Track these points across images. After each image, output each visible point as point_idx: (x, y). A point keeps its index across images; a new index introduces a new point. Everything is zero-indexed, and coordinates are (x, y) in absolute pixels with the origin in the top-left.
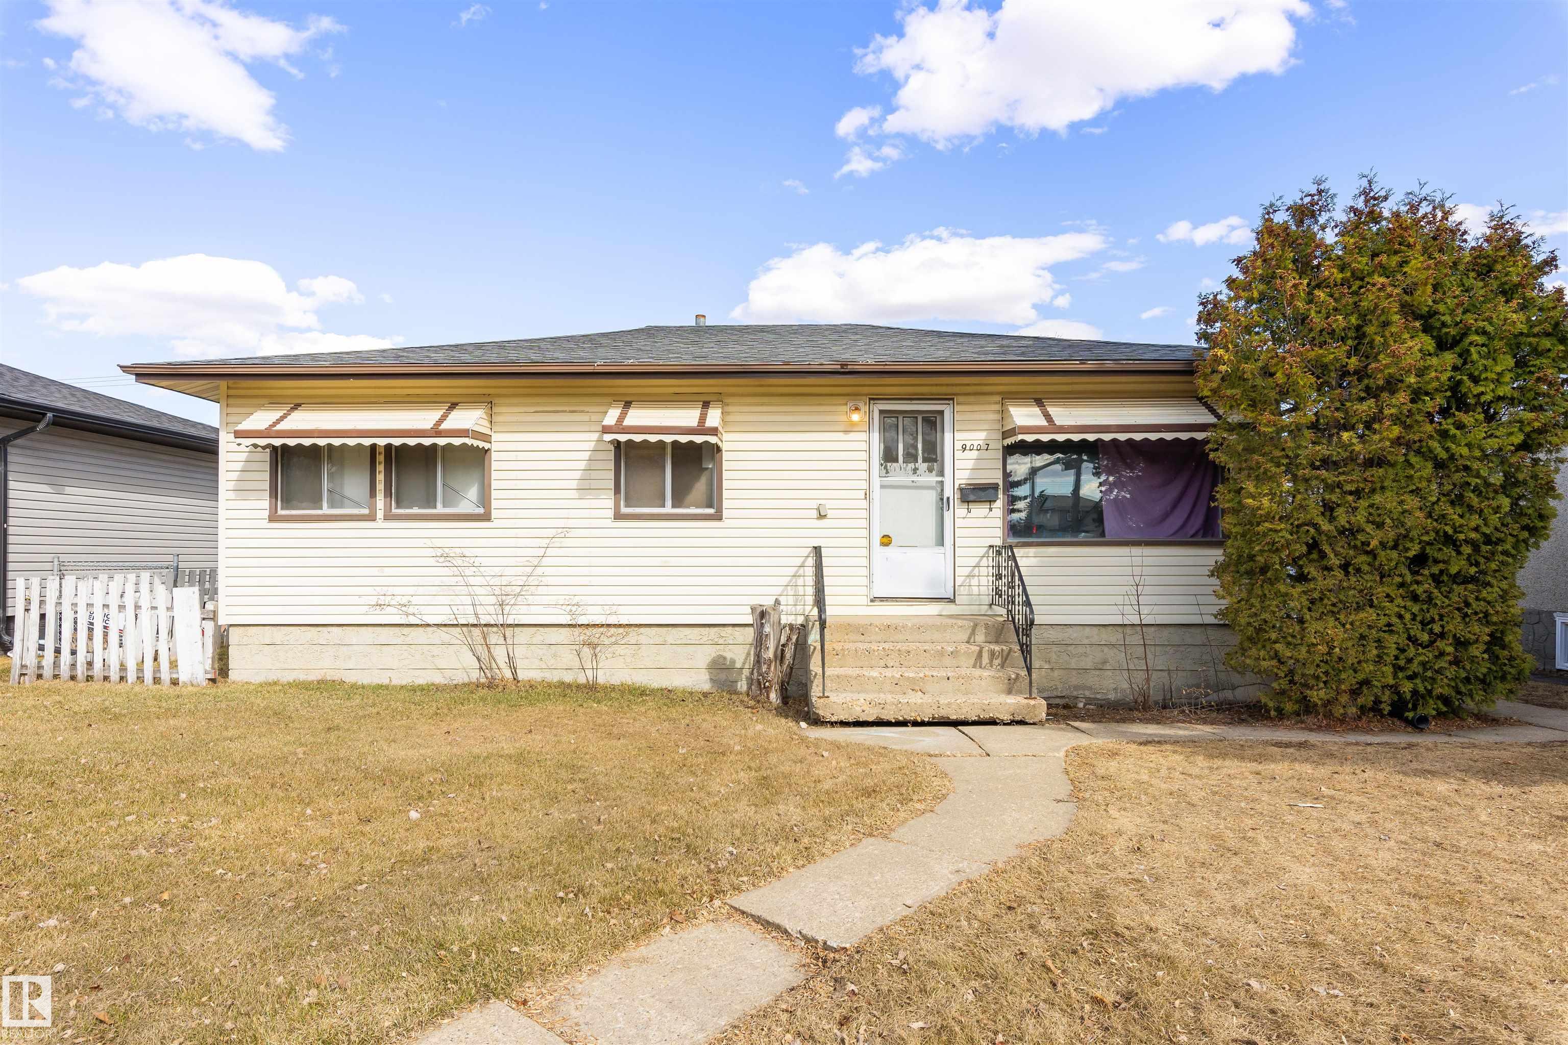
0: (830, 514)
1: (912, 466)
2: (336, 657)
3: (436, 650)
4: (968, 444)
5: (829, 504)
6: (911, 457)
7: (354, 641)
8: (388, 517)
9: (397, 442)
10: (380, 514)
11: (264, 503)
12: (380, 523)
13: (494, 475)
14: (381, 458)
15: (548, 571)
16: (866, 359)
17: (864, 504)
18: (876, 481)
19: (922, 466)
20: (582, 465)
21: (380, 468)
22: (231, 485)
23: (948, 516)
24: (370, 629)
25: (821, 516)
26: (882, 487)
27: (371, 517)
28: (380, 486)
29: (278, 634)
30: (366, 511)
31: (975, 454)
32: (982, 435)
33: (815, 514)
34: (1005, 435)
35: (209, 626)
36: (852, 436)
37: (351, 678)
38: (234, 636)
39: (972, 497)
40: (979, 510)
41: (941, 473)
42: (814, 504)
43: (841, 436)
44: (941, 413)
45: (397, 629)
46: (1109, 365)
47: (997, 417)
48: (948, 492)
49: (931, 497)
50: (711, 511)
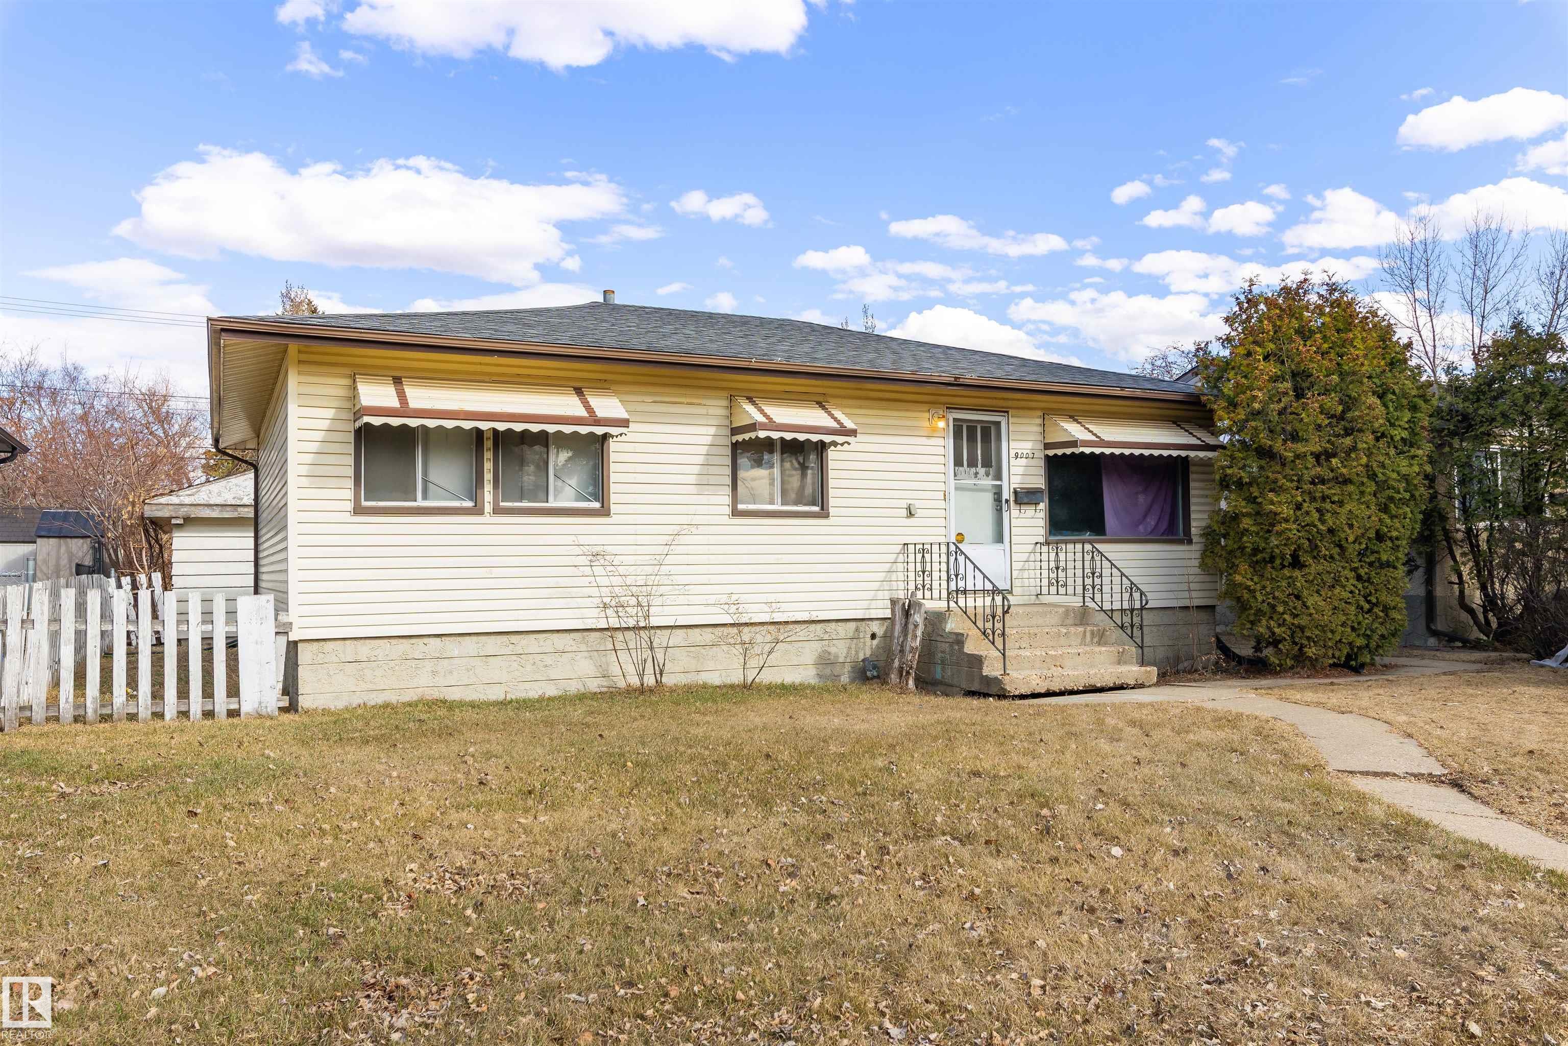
0: (919, 513)
1: (973, 470)
2: (434, 673)
3: (548, 660)
4: (1020, 452)
5: (917, 504)
6: (972, 463)
7: (456, 653)
8: (497, 511)
9: (501, 427)
10: (488, 508)
11: (347, 493)
12: (488, 517)
13: (613, 467)
14: (488, 444)
15: (674, 570)
16: (971, 376)
17: (942, 504)
18: (952, 482)
19: (982, 471)
20: (700, 460)
21: (488, 455)
22: (304, 470)
23: (1006, 515)
24: (474, 638)
25: (911, 514)
26: (956, 489)
27: (477, 510)
28: (488, 476)
29: (364, 650)
30: (469, 504)
31: (1023, 461)
32: (1029, 445)
33: (904, 512)
34: (1047, 446)
35: (283, 640)
36: (933, 441)
37: (454, 695)
38: (305, 654)
39: (1026, 500)
40: (1029, 511)
41: (998, 477)
42: (904, 504)
43: (924, 441)
44: (998, 424)
45: (504, 638)
46: (1139, 393)
47: (1040, 429)
48: (1005, 496)
49: (989, 498)
50: (816, 509)
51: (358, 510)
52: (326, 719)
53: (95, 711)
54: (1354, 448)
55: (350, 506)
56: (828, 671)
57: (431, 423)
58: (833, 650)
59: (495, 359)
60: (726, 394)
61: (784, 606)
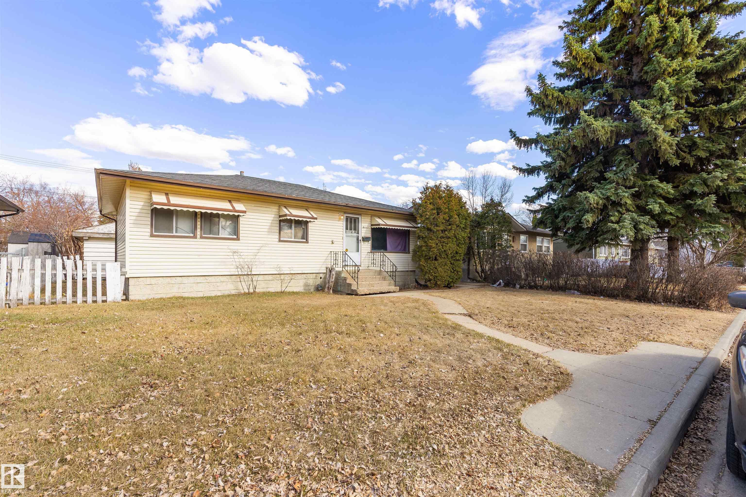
0: (335, 243)
1: (351, 231)
2: (179, 288)
3: (218, 284)
4: (364, 227)
5: (335, 240)
6: (351, 229)
7: (186, 282)
8: (202, 237)
9: (203, 211)
10: (198, 236)
11: (148, 230)
12: (198, 239)
13: (241, 225)
14: (199, 216)
15: (260, 257)
16: (351, 204)
17: (342, 240)
18: (345, 234)
19: (353, 231)
20: (269, 224)
21: (199, 220)
22: (132, 222)
23: (360, 244)
24: (193, 277)
25: (333, 243)
26: (346, 236)
27: (195, 237)
28: (199, 227)
29: (154, 281)
30: (192, 235)
31: (365, 229)
32: (367, 225)
33: (331, 242)
34: (372, 225)
35: (123, 278)
36: (340, 222)
37: (186, 295)
38: (131, 282)
39: (365, 240)
40: (366, 243)
41: (358, 233)
42: (331, 240)
43: (337, 222)
44: (358, 218)
45: (204, 277)
46: (397, 212)
47: (370, 220)
48: (360, 239)
49: (355, 239)
50: (305, 240)
51: (152, 235)
52: (139, 303)
53: (49, 301)
54: (451, 229)
55: (149, 234)
56: (307, 288)
57: (179, 209)
58: (309, 282)
59: (201, 189)
60: (277, 205)
61: (295, 269)
